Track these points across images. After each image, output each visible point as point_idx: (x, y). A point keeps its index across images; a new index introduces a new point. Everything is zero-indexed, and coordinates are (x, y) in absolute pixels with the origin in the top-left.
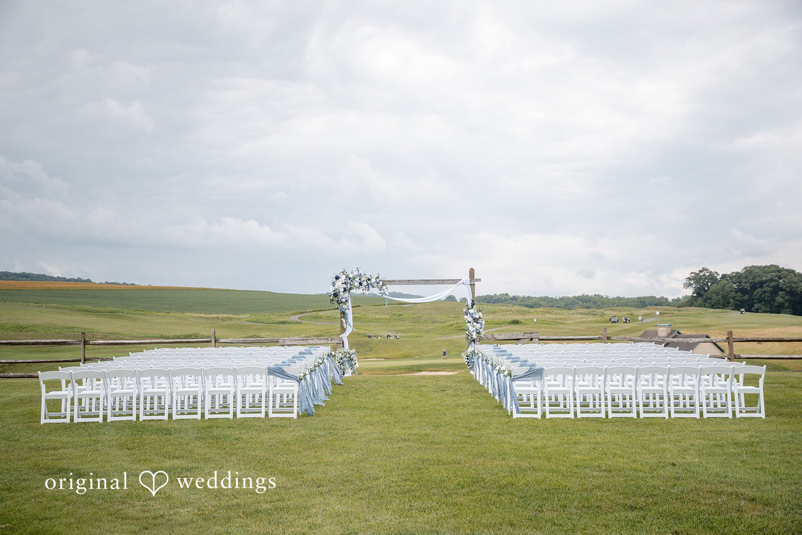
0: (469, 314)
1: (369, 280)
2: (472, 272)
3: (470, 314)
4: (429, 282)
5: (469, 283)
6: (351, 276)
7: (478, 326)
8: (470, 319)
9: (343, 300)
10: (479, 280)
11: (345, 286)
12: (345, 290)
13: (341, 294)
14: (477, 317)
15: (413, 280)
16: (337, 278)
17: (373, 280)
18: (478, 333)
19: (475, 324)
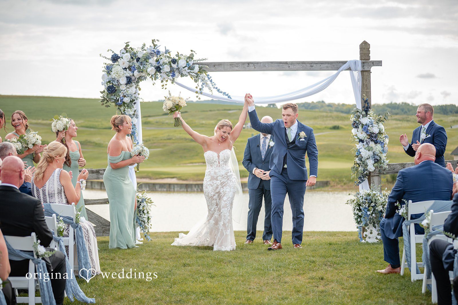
0: (360, 127)
1: (174, 61)
2: (365, 48)
3: (363, 125)
4: (286, 66)
5: (360, 68)
6: (140, 55)
7: (378, 148)
8: (363, 135)
9: (127, 100)
10: (379, 63)
11: (129, 73)
12: (129, 81)
13: (123, 87)
14: (376, 130)
15: (258, 63)
16: (115, 58)
17: (182, 63)
18: (377, 161)
19: (372, 144)
